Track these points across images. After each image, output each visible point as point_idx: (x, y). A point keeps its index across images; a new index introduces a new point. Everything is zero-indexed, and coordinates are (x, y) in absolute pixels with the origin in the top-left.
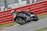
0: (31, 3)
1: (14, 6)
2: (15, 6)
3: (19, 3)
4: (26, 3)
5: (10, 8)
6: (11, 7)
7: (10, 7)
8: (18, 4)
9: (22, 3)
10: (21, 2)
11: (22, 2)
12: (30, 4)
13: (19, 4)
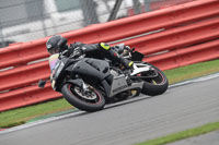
0: (104, 21)
1: (23, 32)
2: (27, 31)
3: (49, 17)
4: (82, 18)
5: (8, 43)
6: (9, 39)
7: (8, 35)
8: (44, 26)
9: (62, 19)
10: (57, 16)
11: (64, 15)
12: (98, 23)
13: (48, 23)
